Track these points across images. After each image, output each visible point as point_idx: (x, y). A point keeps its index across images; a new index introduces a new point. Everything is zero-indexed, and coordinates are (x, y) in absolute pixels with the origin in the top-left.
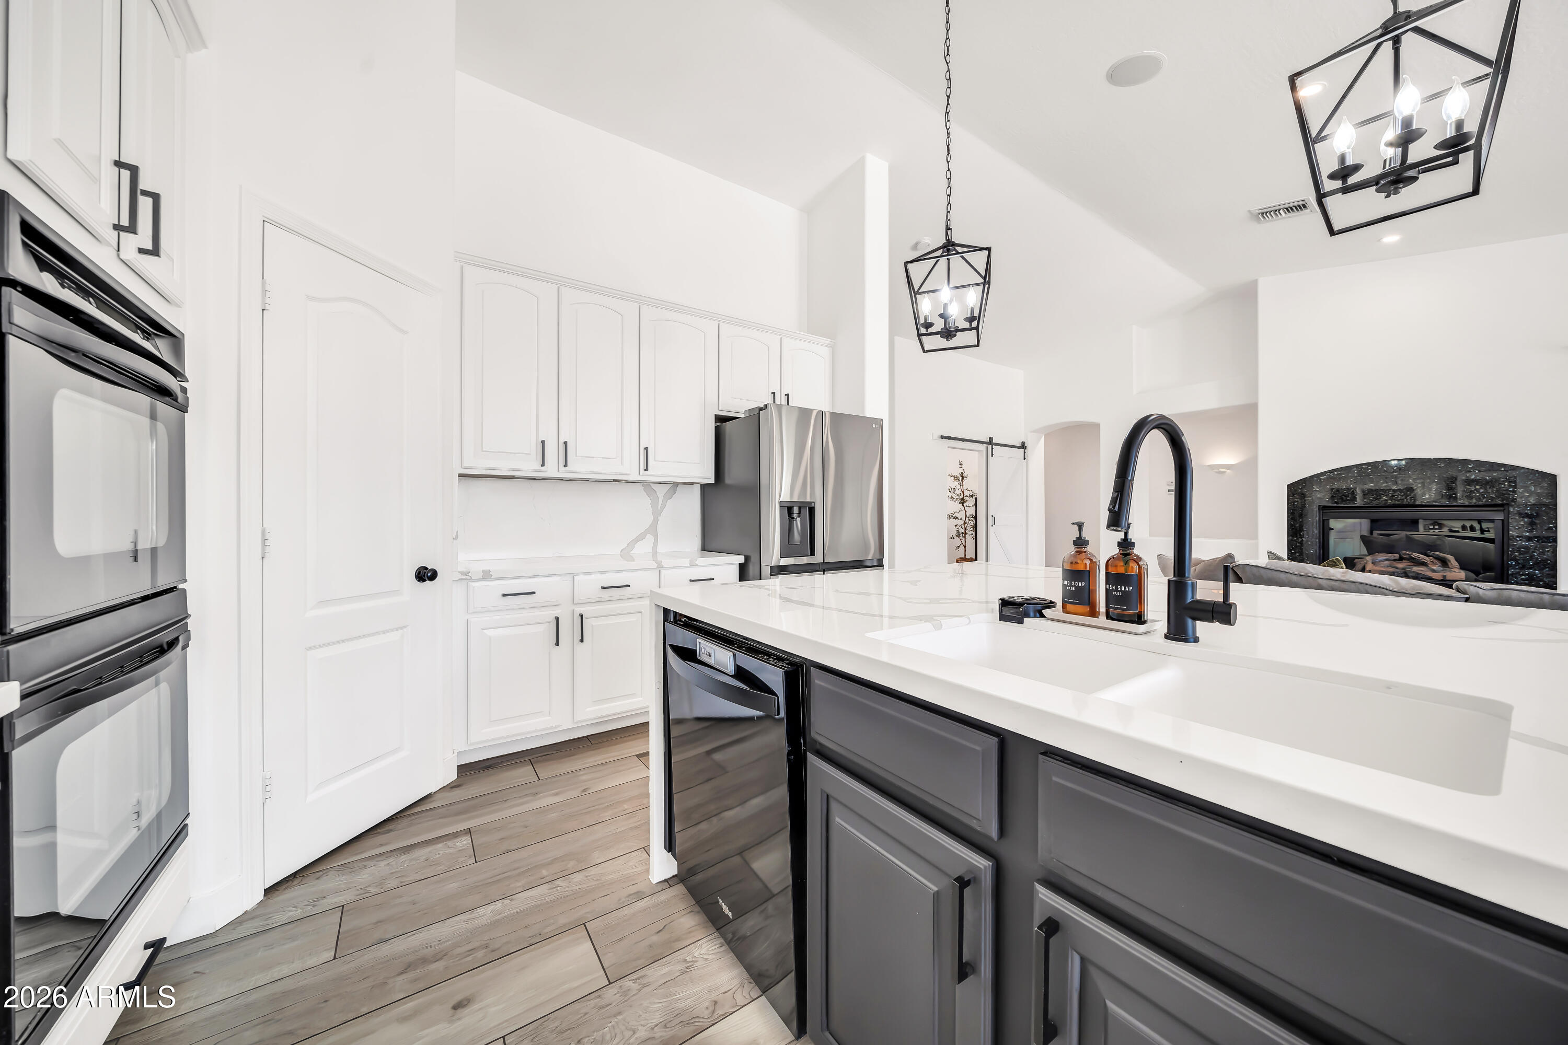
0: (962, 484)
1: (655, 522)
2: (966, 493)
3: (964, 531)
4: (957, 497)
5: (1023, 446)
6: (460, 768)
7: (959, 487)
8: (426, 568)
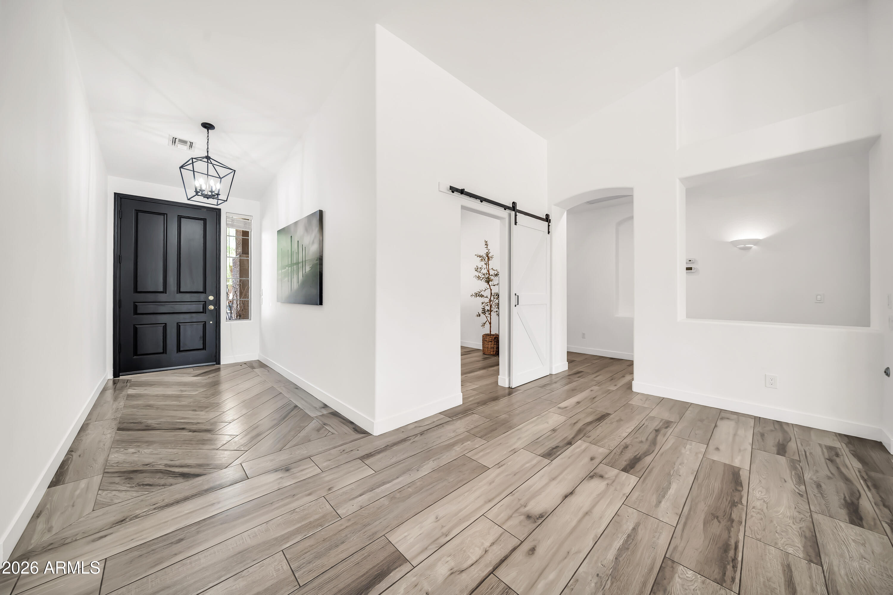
0: (487, 264)
2: (492, 272)
3: (489, 309)
4: (483, 276)
5: (547, 219)
7: (485, 266)
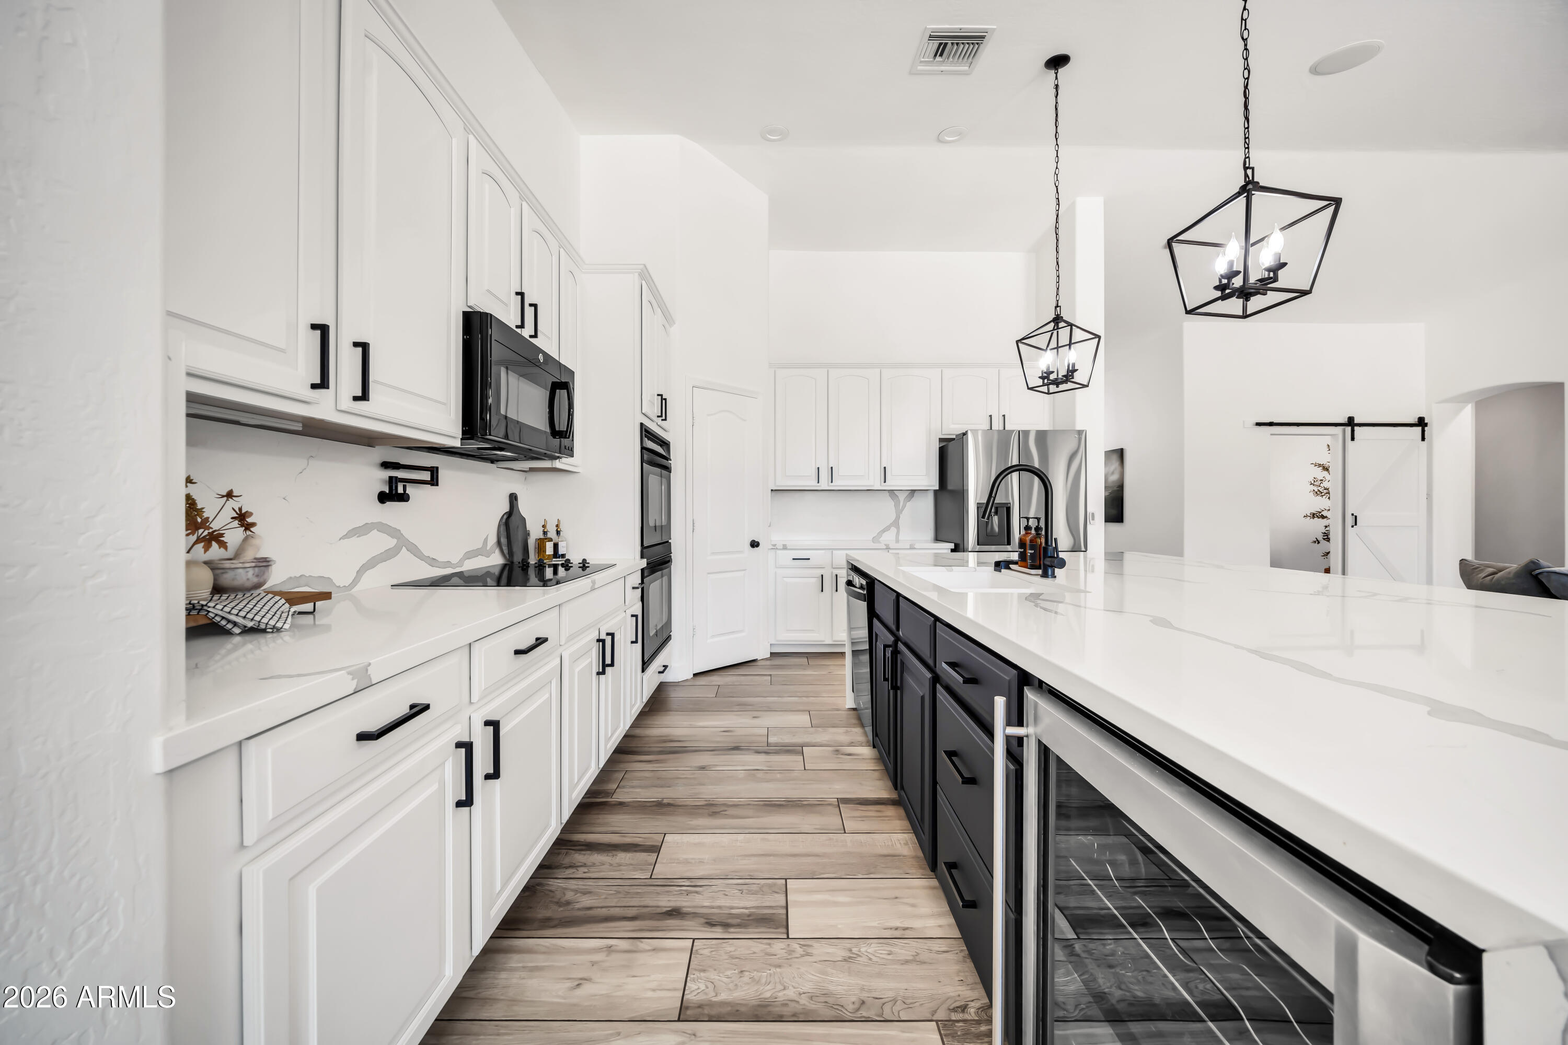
1: (898, 518)
5: (1420, 423)
6: (771, 653)
8: (755, 541)
